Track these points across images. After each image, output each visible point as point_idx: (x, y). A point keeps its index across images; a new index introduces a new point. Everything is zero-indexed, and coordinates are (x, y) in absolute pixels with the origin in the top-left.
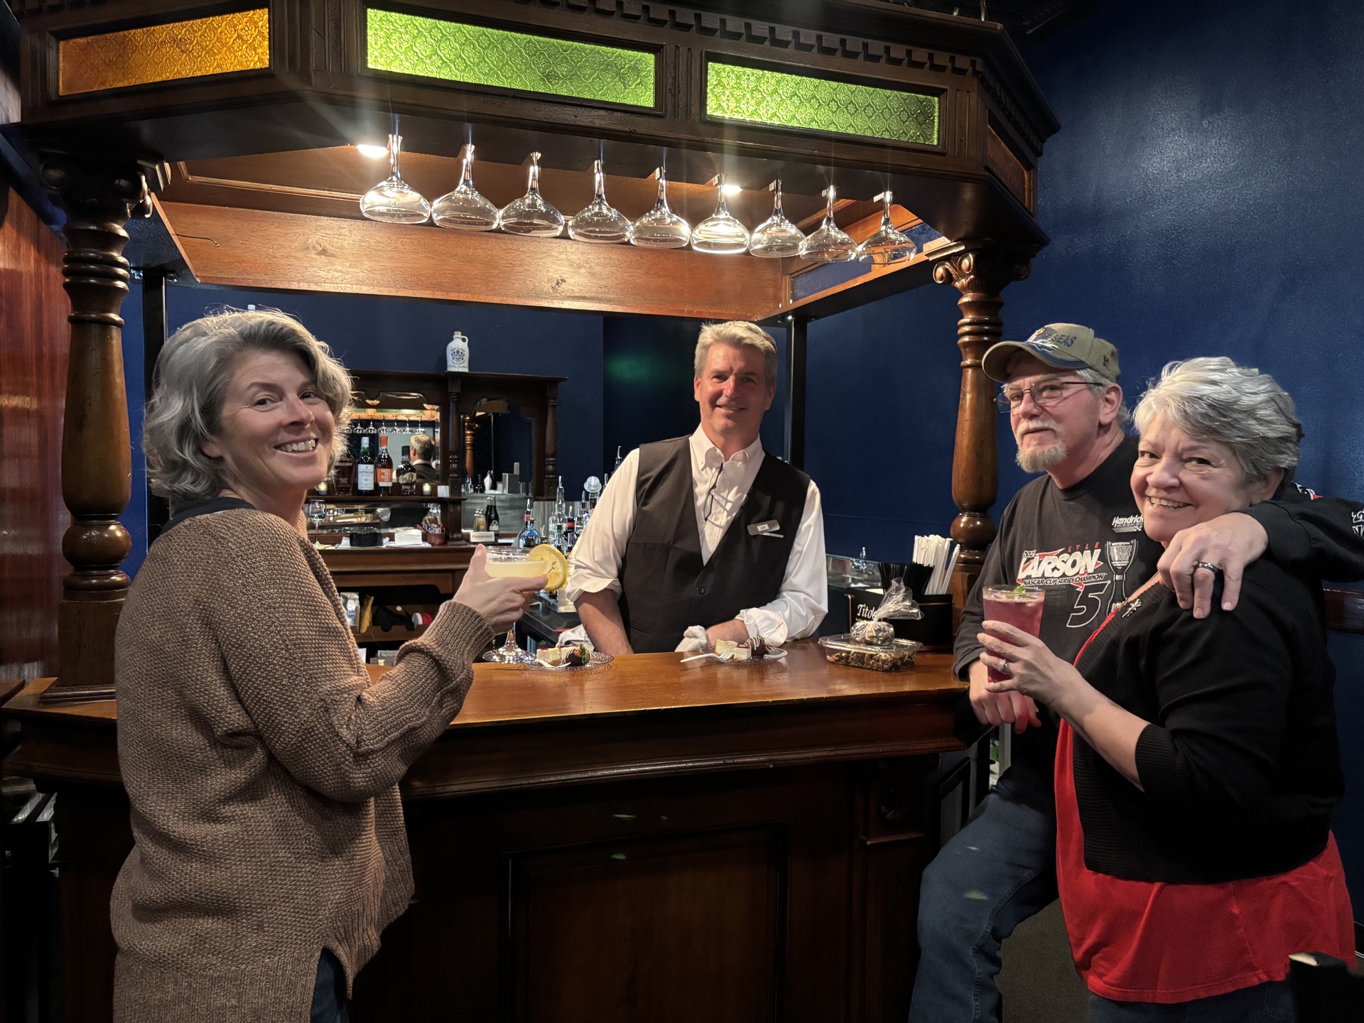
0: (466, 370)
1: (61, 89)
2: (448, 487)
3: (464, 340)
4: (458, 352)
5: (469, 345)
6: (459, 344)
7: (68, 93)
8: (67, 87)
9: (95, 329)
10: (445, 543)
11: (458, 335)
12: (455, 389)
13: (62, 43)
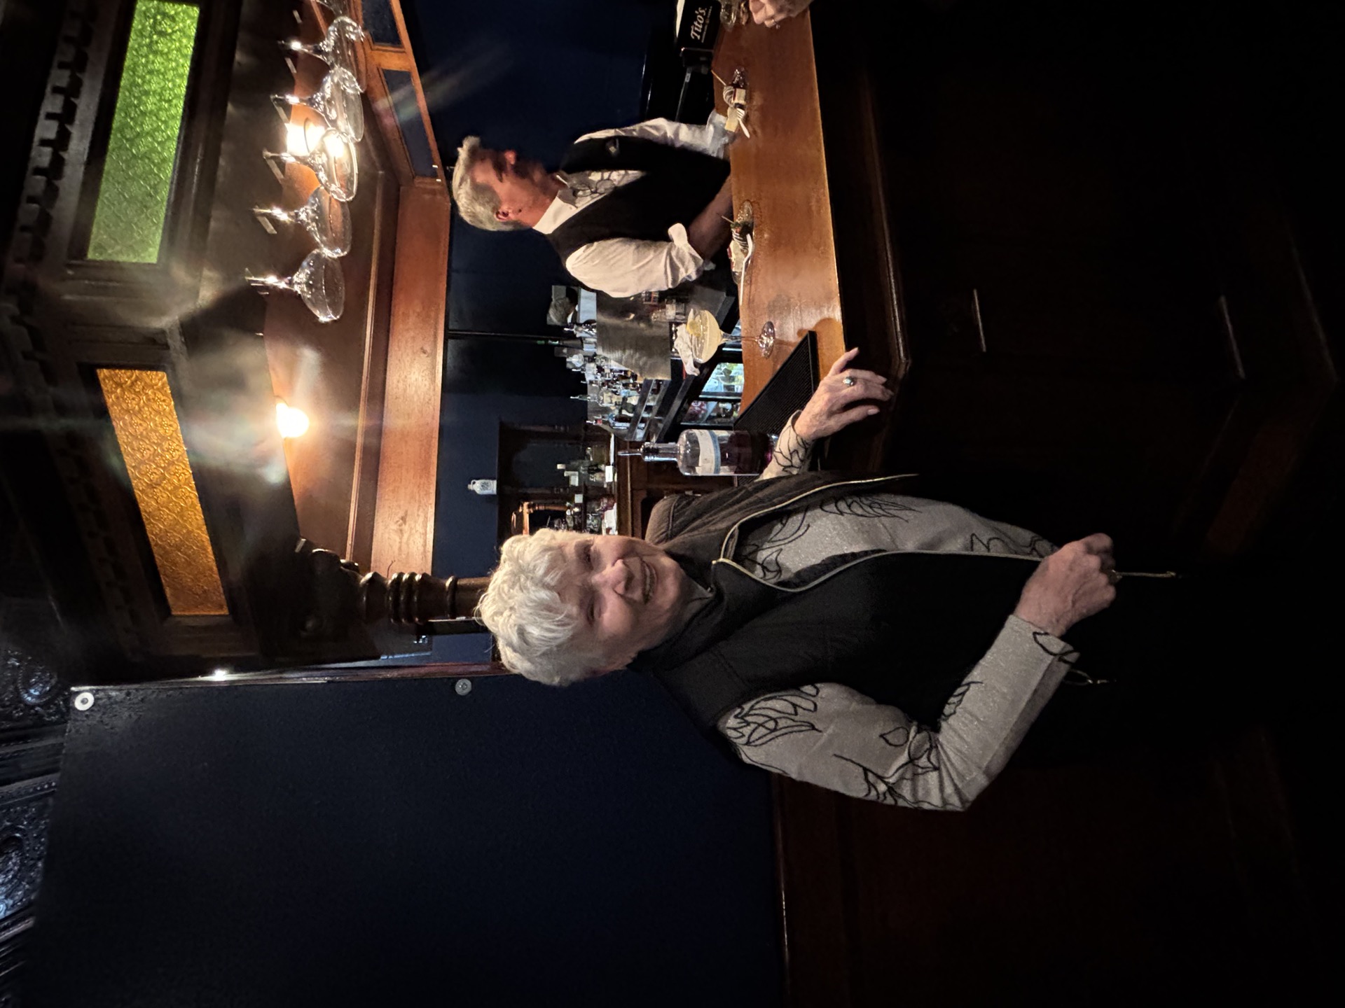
0: (495, 482)
1: (222, 613)
2: (576, 495)
3: (474, 483)
4: (483, 486)
5: (478, 479)
6: (477, 486)
7: (225, 607)
8: (221, 607)
9: (460, 596)
10: (613, 496)
11: (471, 487)
12: (508, 489)
13: (174, 613)
